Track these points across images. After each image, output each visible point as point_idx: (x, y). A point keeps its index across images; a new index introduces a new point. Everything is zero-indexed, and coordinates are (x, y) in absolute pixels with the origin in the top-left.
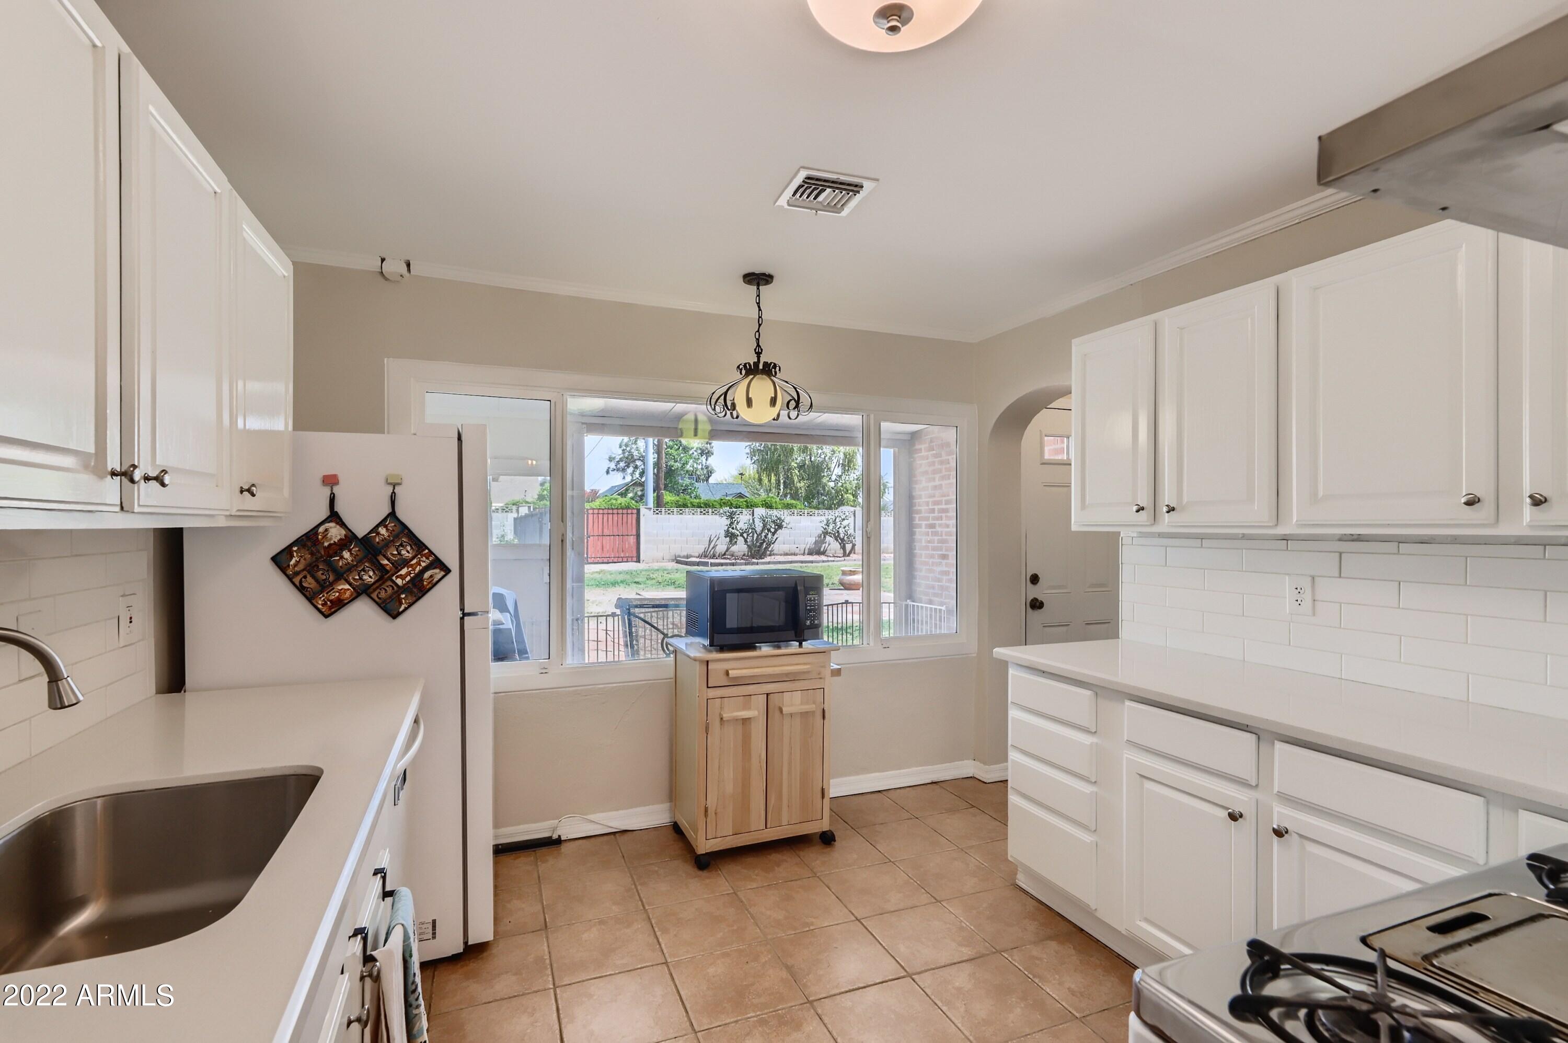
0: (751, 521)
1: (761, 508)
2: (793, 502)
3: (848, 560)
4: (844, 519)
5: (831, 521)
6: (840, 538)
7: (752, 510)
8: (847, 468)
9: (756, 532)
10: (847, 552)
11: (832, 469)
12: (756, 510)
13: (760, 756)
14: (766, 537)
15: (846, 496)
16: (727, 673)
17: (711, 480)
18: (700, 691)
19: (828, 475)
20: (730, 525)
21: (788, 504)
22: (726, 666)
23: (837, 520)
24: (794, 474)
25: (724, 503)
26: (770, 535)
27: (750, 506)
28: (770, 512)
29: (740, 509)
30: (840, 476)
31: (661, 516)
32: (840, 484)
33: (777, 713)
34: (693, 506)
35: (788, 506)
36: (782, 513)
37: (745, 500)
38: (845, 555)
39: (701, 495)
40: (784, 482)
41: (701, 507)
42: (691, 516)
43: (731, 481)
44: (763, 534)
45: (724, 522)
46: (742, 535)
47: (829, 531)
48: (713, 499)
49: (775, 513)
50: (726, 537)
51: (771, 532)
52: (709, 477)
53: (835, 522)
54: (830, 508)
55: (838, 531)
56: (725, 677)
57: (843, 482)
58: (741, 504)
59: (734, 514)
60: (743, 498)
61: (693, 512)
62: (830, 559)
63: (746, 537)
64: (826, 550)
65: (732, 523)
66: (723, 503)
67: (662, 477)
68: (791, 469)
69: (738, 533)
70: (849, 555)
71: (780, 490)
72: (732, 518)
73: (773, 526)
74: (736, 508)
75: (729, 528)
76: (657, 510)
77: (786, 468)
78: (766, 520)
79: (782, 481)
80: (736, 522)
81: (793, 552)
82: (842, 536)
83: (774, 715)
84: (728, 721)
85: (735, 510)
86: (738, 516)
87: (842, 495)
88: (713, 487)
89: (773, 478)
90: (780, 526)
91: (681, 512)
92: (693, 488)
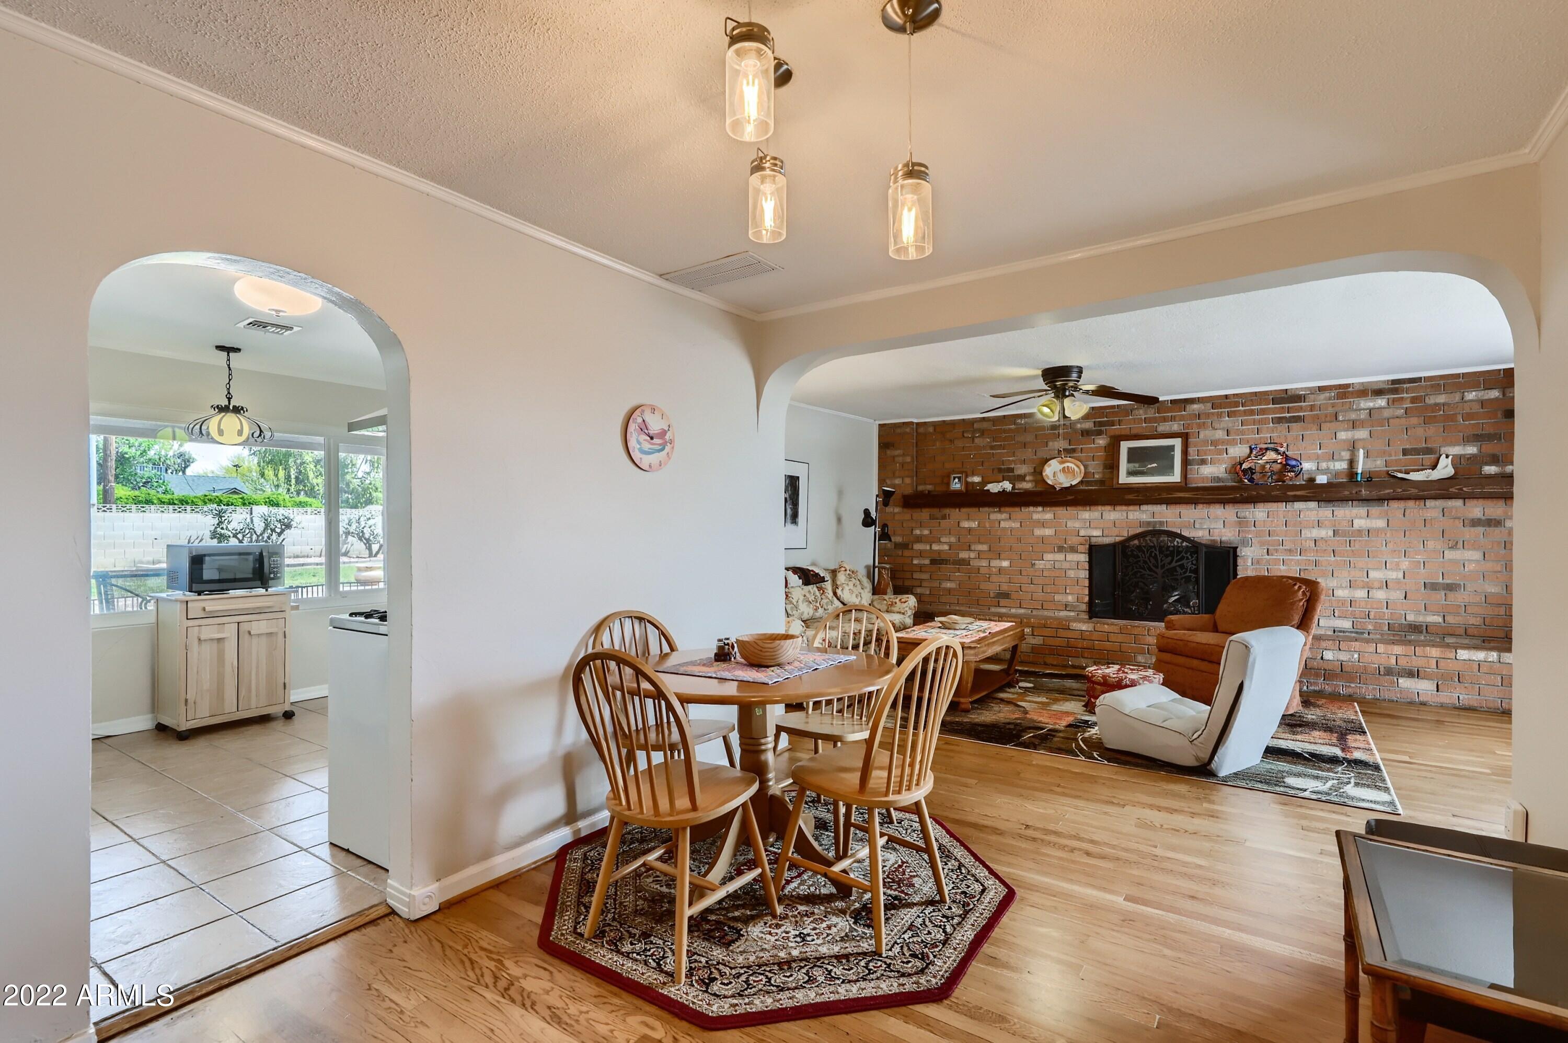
0: (248, 520)
1: (264, 506)
2: (307, 499)
3: (375, 561)
4: (370, 519)
5: (354, 520)
6: (365, 539)
7: (249, 508)
8: (376, 465)
9: (255, 532)
10: (374, 553)
11: (358, 466)
12: (254, 507)
13: (232, 664)
14: (269, 538)
15: (374, 494)
16: (204, 609)
17: (189, 471)
18: (180, 622)
19: (353, 472)
20: (218, 524)
21: (300, 502)
22: (202, 604)
23: (362, 519)
24: (308, 469)
25: (209, 500)
26: (274, 536)
27: (248, 503)
28: (274, 510)
29: (233, 507)
30: (368, 473)
31: (111, 514)
32: (367, 482)
33: (247, 635)
34: (162, 502)
35: (301, 504)
36: (291, 511)
37: (241, 496)
38: (371, 555)
39: (172, 489)
40: (297, 478)
41: (175, 504)
42: (159, 514)
43: (220, 474)
44: (266, 535)
45: (211, 521)
46: (235, 536)
47: (351, 530)
48: (192, 494)
49: (281, 511)
50: (212, 538)
51: (275, 532)
52: (185, 468)
53: (358, 522)
54: (356, 507)
55: (362, 531)
56: (203, 612)
57: (372, 479)
58: (235, 501)
59: (225, 512)
60: (237, 493)
61: (161, 509)
62: (352, 560)
63: (241, 538)
64: (349, 552)
65: (220, 522)
66: (206, 500)
67: (111, 468)
68: (304, 463)
69: (230, 533)
70: (376, 555)
71: (291, 485)
72: (221, 517)
73: (279, 526)
74: (228, 505)
75: (216, 528)
76: (104, 507)
77: (299, 461)
78: (269, 519)
79: (293, 476)
80: (226, 521)
81: (306, 554)
82: (367, 536)
83: (245, 638)
84: (205, 640)
85: (226, 507)
86: (230, 515)
87: (370, 493)
88: (193, 480)
89: (282, 474)
90: (288, 526)
91: (143, 509)
92: (161, 481)
